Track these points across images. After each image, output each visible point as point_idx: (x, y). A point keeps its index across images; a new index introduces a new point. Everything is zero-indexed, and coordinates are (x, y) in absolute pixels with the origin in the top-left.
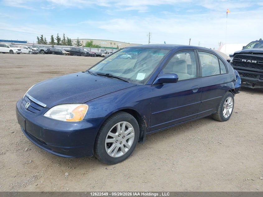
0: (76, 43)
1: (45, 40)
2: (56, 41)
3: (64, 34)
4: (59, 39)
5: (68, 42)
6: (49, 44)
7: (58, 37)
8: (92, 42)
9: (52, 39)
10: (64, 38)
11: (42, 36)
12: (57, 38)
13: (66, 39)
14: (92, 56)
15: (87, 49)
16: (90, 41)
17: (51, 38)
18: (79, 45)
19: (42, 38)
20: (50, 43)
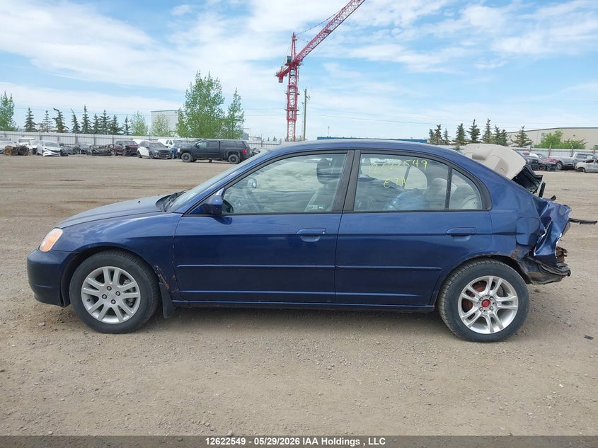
0: (515, 139)
1: (446, 136)
2: (468, 137)
3: (489, 121)
4: (475, 132)
5: (497, 137)
6: (452, 144)
7: (474, 127)
8: (559, 135)
9: (461, 131)
10: (488, 127)
11: (439, 126)
12: (471, 131)
13: (493, 131)
14: (546, 170)
15: (538, 152)
16: (553, 133)
17: (457, 130)
18: (523, 142)
19: (438, 131)
20: (453, 141)
